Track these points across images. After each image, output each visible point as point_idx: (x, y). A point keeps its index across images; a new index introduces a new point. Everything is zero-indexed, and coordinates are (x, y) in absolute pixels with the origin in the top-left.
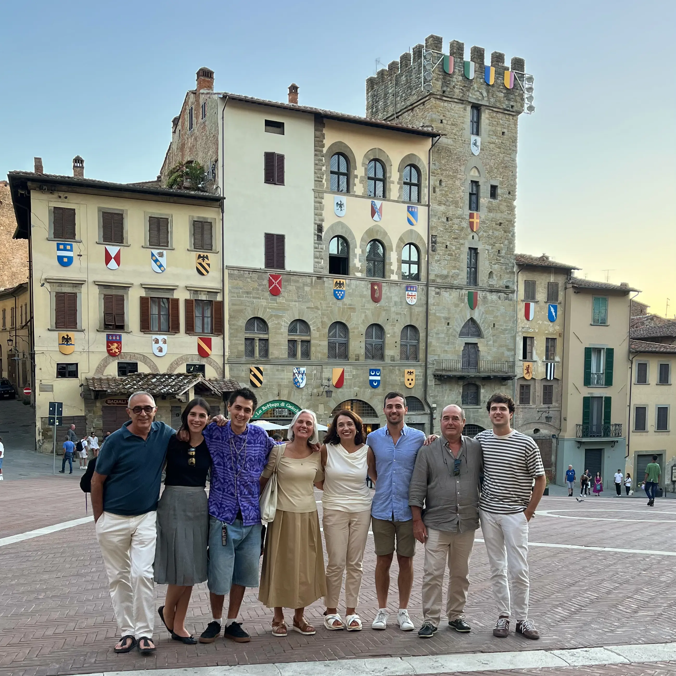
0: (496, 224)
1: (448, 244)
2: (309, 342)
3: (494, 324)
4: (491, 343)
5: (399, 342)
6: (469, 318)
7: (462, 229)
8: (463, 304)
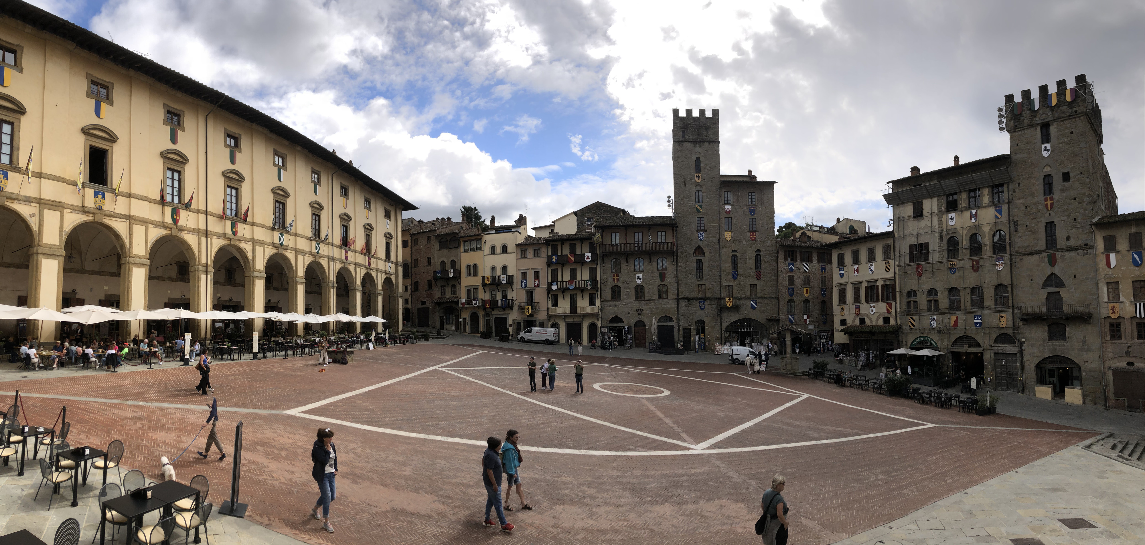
0: (1070, 200)
1: (1028, 224)
2: (938, 301)
3: (1075, 276)
4: (1073, 290)
5: (993, 296)
6: (1049, 273)
7: (1039, 211)
8: (1043, 264)
